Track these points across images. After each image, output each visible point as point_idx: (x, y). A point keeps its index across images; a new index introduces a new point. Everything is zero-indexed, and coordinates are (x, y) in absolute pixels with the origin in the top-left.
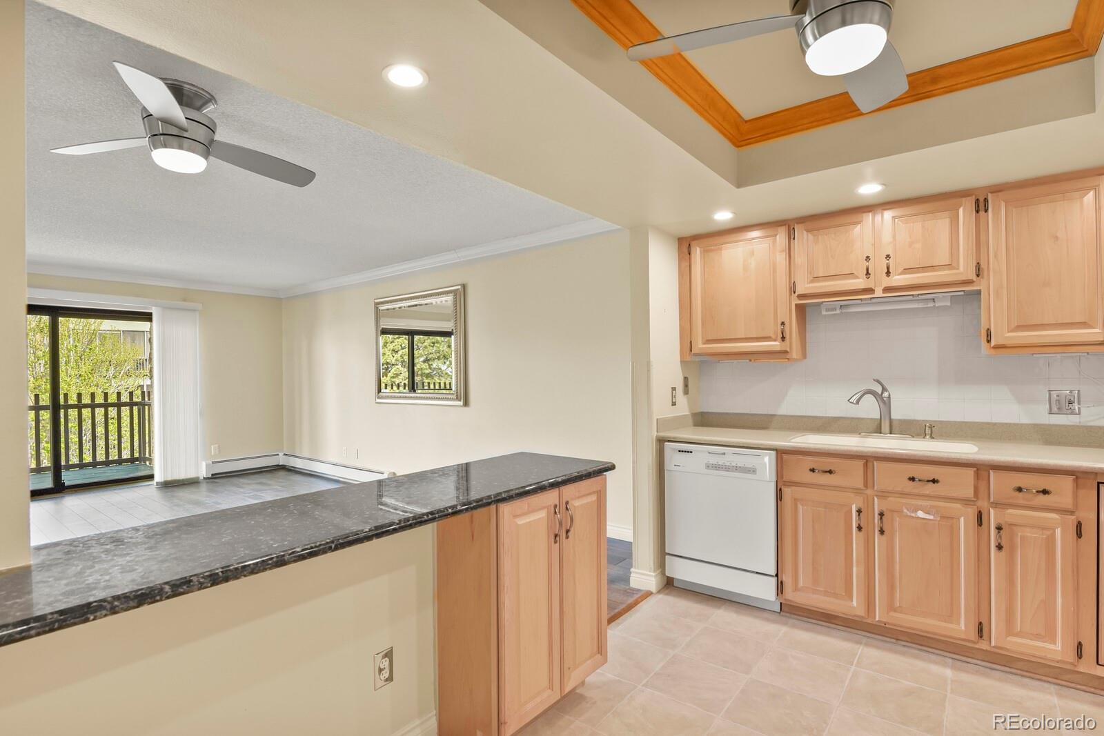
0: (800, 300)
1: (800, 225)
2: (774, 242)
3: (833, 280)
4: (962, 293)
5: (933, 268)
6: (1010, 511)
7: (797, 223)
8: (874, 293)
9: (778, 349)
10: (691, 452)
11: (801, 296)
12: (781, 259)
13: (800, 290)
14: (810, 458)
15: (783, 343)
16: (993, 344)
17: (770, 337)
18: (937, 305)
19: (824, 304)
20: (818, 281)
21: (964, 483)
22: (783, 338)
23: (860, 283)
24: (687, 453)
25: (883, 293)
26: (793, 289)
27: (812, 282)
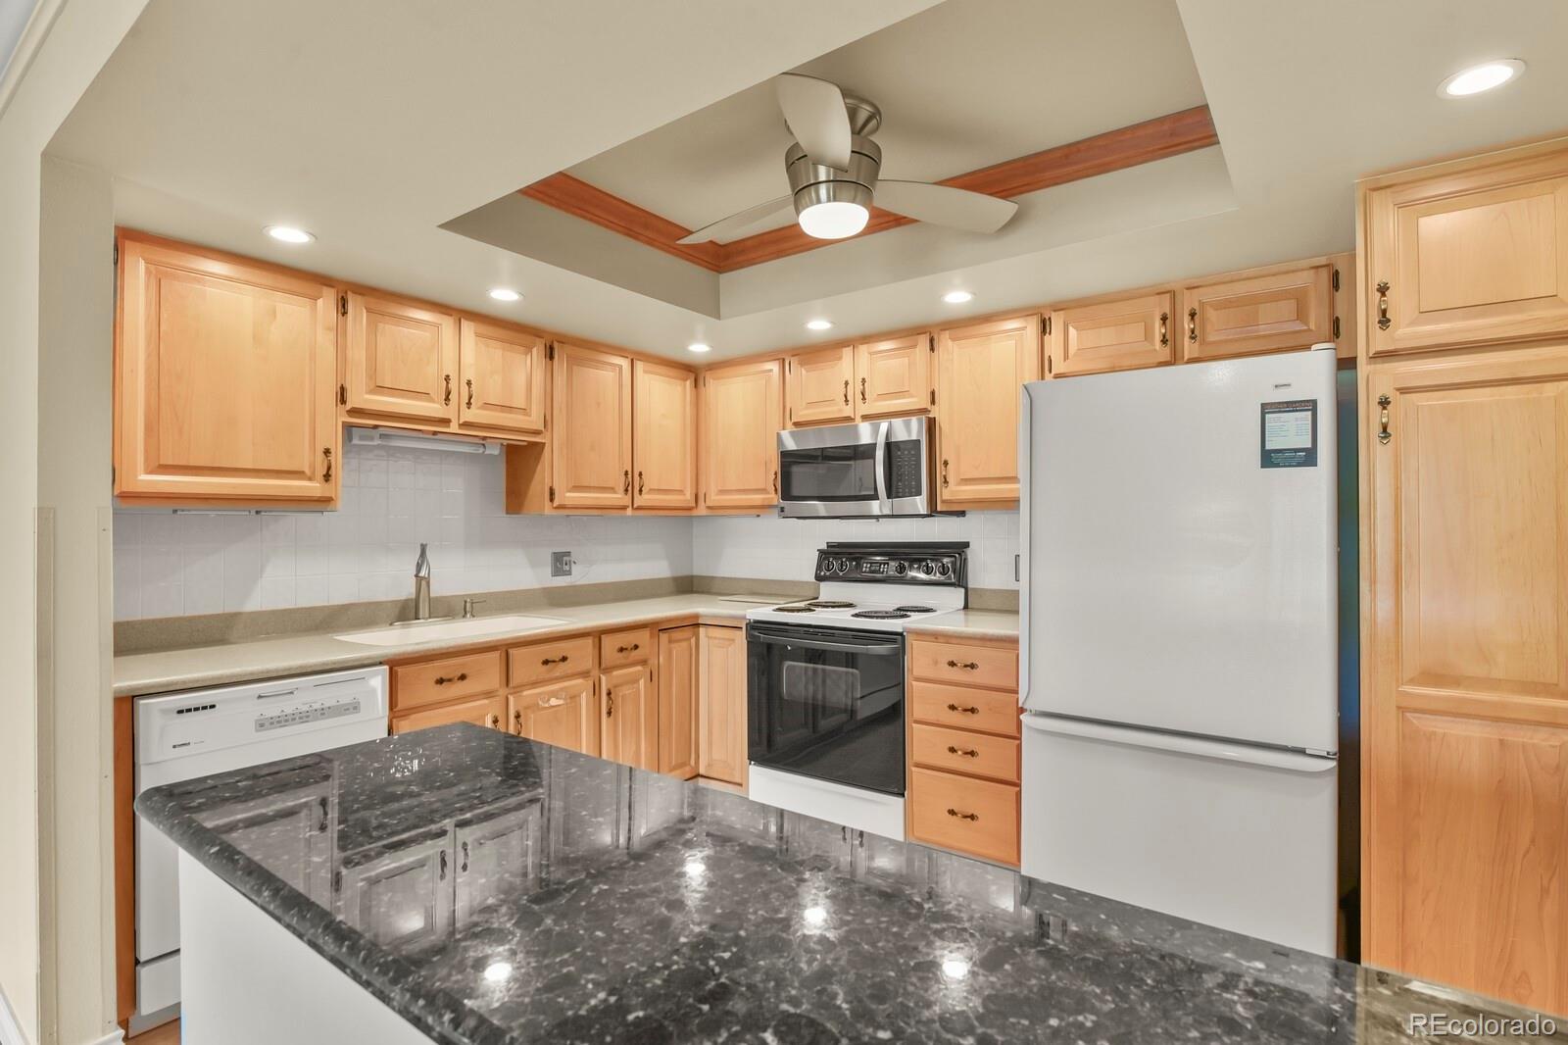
0: (351, 417)
1: (359, 298)
2: (314, 309)
3: (402, 397)
4: (525, 444)
5: (510, 409)
6: (615, 673)
7: (354, 292)
8: (449, 427)
9: (318, 493)
10: (213, 707)
11: (355, 412)
12: (325, 341)
13: (353, 401)
14: (437, 664)
15: (326, 485)
16: (556, 504)
17: (303, 472)
18: (487, 452)
19: (381, 429)
20: (383, 394)
21: (582, 655)
22: (327, 477)
23: (433, 408)
24: (201, 712)
25: (460, 428)
26: (342, 396)
27: (371, 392)
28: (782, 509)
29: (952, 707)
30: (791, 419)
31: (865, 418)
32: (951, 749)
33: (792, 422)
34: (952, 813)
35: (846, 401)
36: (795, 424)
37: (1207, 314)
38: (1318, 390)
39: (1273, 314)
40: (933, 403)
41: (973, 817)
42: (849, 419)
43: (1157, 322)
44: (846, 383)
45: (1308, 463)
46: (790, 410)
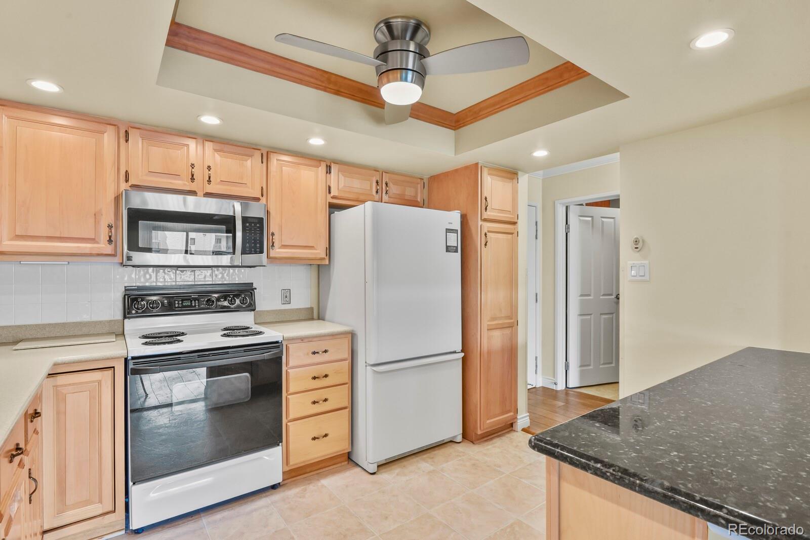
28: (129, 258)
29: (314, 378)
30: (127, 181)
31: (208, 195)
32: (314, 403)
33: (130, 183)
34: (314, 439)
35: (193, 179)
36: (133, 186)
37: (390, 185)
38: (457, 226)
39: (409, 192)
40: (262, 196)
41: (326, 435)
42: (193, 193)
43: (374, 184)
44: (193, 166)
45: (456, 251)
46: (127, 173)
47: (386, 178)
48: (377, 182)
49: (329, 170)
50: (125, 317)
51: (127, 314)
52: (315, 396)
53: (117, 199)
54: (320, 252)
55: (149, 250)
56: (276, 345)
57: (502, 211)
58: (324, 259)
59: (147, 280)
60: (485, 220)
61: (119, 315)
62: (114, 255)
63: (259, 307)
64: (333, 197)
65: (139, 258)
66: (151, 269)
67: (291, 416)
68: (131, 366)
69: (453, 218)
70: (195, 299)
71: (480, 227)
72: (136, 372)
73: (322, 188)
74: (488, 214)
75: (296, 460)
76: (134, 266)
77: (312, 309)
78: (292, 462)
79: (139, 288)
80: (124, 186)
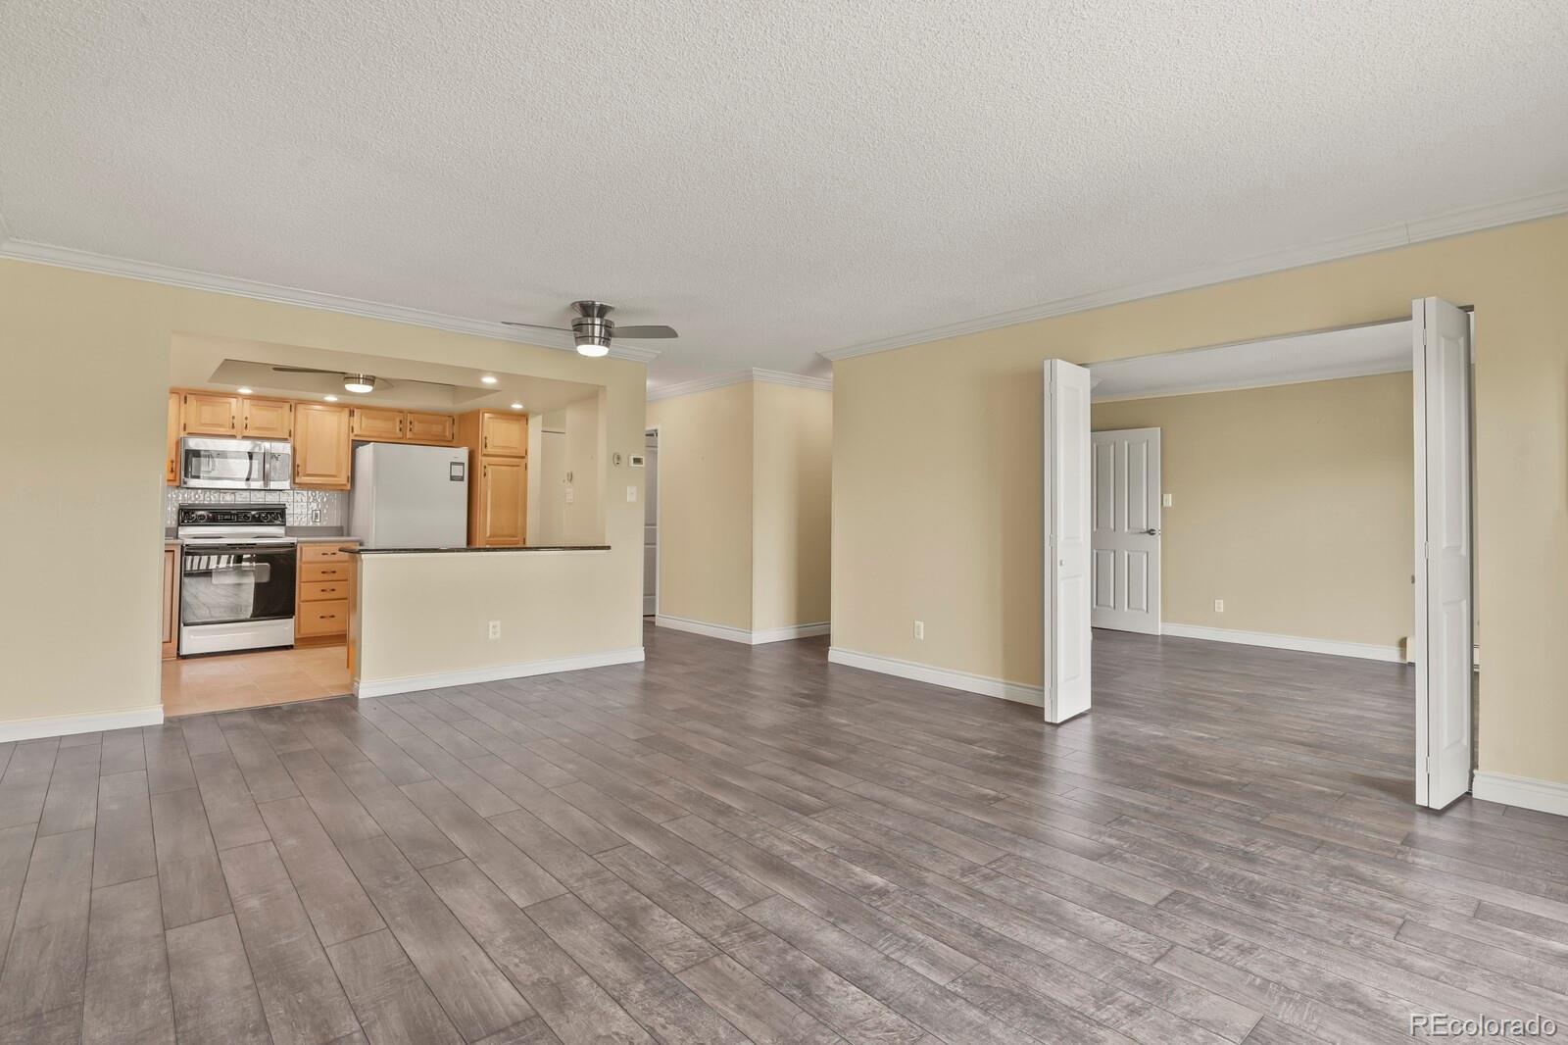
28: (185, 483)
29: (323, 572)
30: (185, 429)
31: (245, 438)
32: (323, 591)
33: (187, 431)
34: (322, 617)
35: (233, 427)
36: (189, 434)
37: (416, 424)
38: (465, 459)
39: (436, 429)
40: (290, 436)
41: (333, 616)
42: (233, 437)
43: (398, 423)
44: (233, 418)
45: (462, 479)
46: (185, 425)
47: (410, 417)
48: (401, 422)
49: (352, 413)
50: (179, 525)
51: (180, 523)
52: (324, 586)
53: (178, 443)
54: (343, 479)
55: (198, 477)
56: (293, 545)
57: (503, 447)
58: (345, 485)
59: (196, 499)
60: (485, 455)
61: (174, 524)
62: (174, 481)
63: (287, 524)
64: (356, 436)
65: (193, 483)
66: (200, 491)
67: (302, 599)
68: (185, 550)
69: (462, 454)
70: (234, 514)
71: (481, 461)
72: (188, 554)
73: (345, 428)
74: (490, 450)
75: (308, 630)
76: (188, 488)
77: (342, 527)
78: (302, 632)
79: (190, 505)
80: (182, 434)
